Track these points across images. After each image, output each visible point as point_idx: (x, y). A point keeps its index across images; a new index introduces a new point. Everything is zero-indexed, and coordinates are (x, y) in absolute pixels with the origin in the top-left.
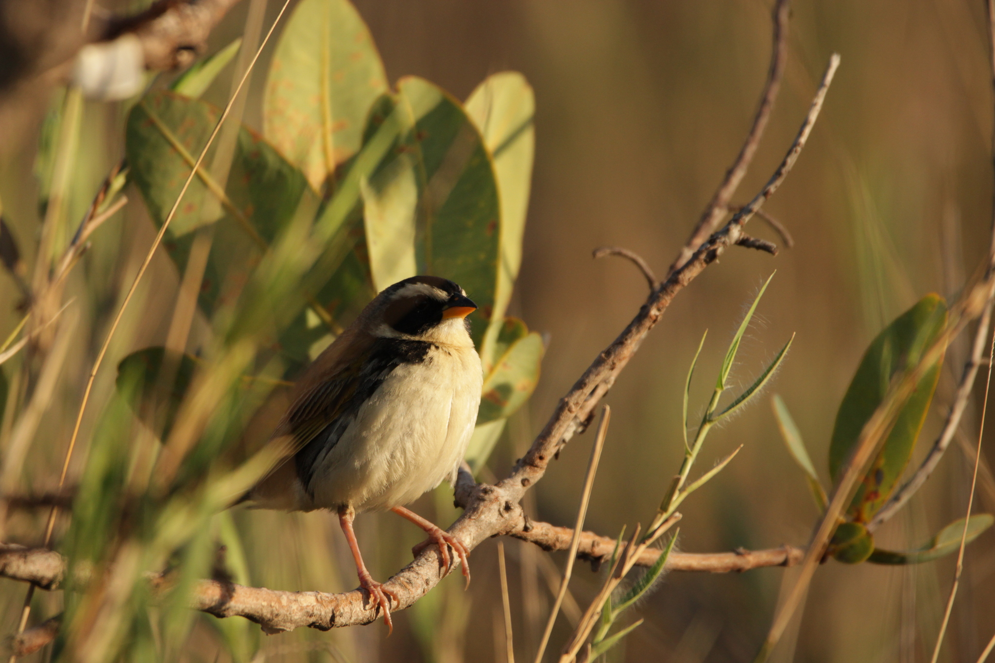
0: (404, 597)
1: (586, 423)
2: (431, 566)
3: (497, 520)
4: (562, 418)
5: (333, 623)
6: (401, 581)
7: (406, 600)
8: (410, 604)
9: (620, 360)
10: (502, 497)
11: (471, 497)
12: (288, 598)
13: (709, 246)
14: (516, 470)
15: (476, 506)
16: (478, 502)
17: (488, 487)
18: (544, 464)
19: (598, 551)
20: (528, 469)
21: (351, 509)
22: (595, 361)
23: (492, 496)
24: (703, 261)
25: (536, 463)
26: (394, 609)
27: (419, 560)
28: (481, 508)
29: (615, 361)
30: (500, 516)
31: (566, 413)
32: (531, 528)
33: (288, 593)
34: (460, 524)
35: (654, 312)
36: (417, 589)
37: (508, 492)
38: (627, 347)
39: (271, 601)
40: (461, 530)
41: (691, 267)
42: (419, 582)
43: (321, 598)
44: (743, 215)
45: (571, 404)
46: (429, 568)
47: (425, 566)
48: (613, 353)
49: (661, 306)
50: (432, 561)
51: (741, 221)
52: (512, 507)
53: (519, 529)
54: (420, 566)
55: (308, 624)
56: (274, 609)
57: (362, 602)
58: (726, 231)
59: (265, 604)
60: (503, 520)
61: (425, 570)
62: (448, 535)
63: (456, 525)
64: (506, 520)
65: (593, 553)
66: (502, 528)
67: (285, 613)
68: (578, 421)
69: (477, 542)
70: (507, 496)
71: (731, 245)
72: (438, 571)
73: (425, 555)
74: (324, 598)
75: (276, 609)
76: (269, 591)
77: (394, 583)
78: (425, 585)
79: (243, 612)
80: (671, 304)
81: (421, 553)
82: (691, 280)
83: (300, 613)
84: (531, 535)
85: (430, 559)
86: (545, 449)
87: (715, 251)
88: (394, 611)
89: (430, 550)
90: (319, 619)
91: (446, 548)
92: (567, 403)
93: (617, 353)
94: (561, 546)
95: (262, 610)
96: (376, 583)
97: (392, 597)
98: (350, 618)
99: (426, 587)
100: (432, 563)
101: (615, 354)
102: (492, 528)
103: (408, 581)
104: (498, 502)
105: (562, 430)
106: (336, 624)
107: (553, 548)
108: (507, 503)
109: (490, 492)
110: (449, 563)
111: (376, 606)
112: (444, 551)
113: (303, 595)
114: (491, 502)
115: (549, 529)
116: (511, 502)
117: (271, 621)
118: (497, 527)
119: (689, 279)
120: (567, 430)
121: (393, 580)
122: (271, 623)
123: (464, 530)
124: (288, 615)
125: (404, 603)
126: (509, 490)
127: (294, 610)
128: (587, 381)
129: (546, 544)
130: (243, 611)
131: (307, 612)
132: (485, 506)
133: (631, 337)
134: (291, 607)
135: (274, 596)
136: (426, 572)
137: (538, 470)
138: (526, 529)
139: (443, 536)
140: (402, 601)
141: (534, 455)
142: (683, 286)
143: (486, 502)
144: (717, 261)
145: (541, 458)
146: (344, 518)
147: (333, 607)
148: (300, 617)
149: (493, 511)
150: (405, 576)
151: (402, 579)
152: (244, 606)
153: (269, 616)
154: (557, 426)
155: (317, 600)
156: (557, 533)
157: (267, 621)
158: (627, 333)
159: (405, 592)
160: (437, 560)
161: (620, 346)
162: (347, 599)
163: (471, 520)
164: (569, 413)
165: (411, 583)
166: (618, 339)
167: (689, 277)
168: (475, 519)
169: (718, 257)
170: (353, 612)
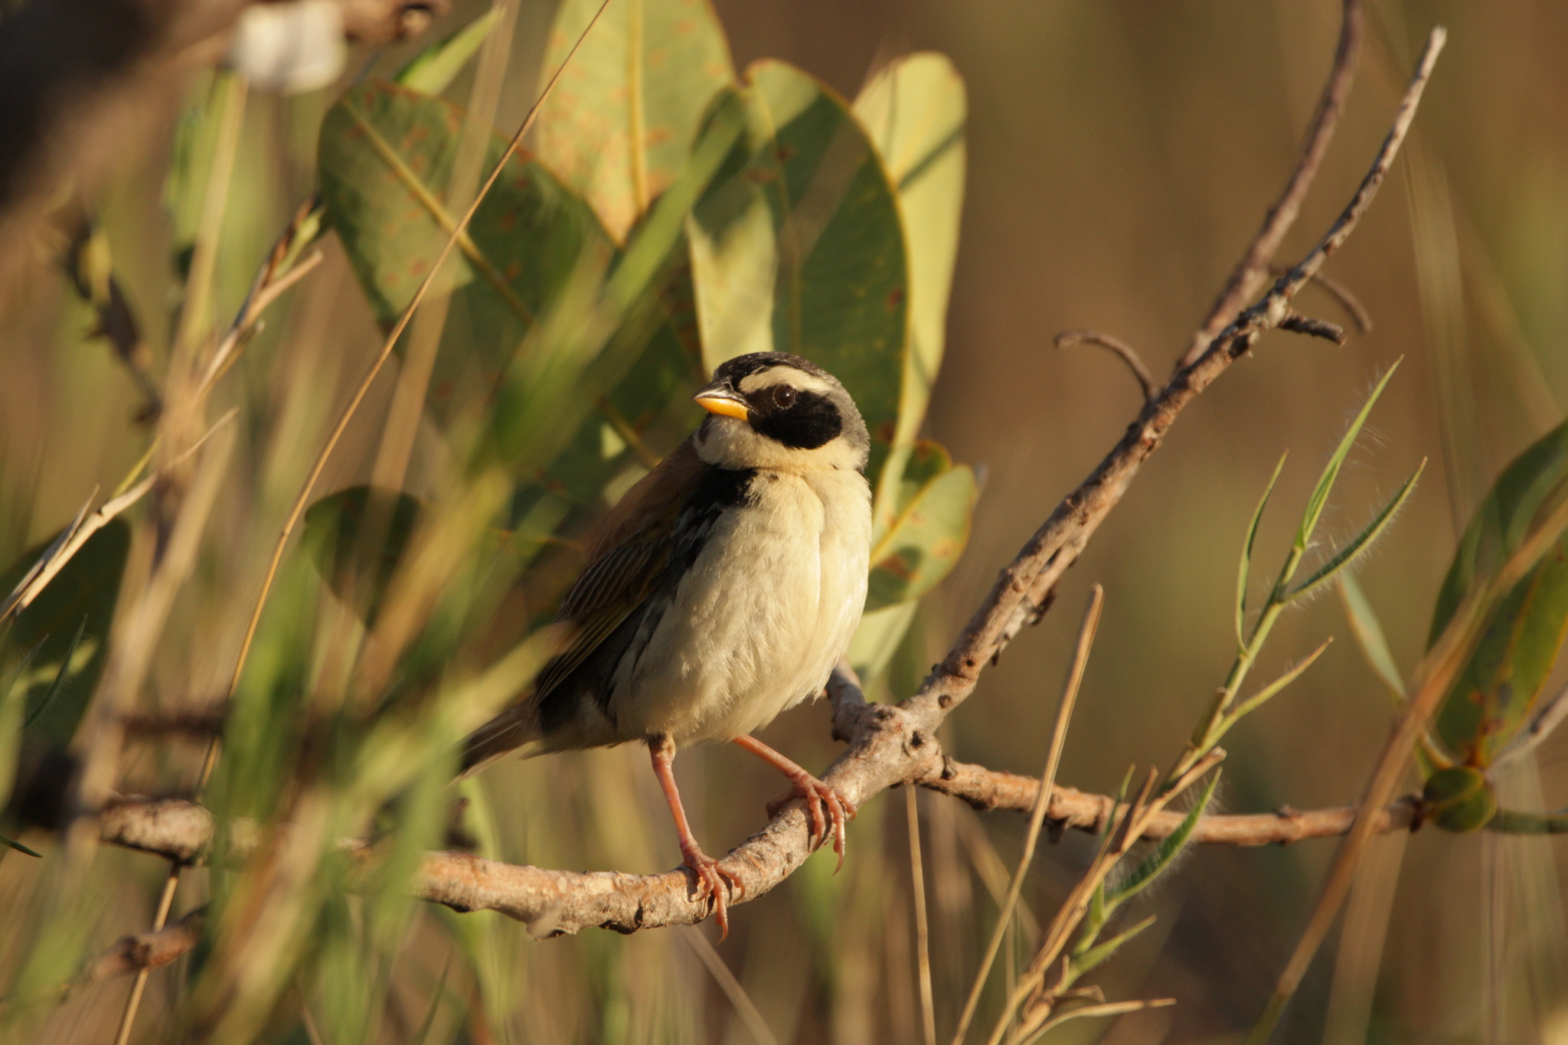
0: (753, 882)
1: (1042, 608)
2: (796, 833)
3: (899, 760)
4: (1004, 600)
5: (639, 922)
6: (747, 856)
7: (755, 887)
8: (762, 893)
9: (1095, 509)
10: (909, 724)
11: (860, 724)
12: (568, 881)
14: (930, 682)
15: (866, 738)
16: (870, 732)
17: (886, 709)
18: (975, 672)
19: (1059, 810)
20: (949, 680)
21: (670, 741)
22: (1056, 510)
23: (892, 723)
24: (1226, 354)
25: (962, 671)
27: (777, 823)
28: (875, 741)
29: (1088, 511)
30: (905, 755)
31: (1010, 593)
32: (953, 773)
33: (569, 874)
34: (841, 767)
35: (1149, 433)
36: (773, 869)
37: (917, 717)
38: (1107, 489)
39: (541, 887)
40: (842, 776)
41: (1208, 363)
42: (777, 857)
43: (621, 881)
44: (1291, 281)
45: (1018, 578)
46: (791, 836)
47: (786, 832)
48: (1084, 498)
49: (1161, 425)
50: (797, 824)
51: (1288, 290)
52: (924, 741)
53: (935, 775)
54: (777, 832)
55: (601, 923)
56: (547, 898)
57: (685, 889)
58: (1264, 306)
59: (532, 890)
60: (909, 761)
61: (786, 838)
62: (823, 784)
63: (835, 768)
64: (915, 760)
65: (1052, 813)
66: (908, 772)
67: (565, 904)
68: (1029, 605)
69: (867, 795)
70: (916, 722)
71: (1271, 329)
72: (806, 840)
73: (786, 815)
74: (625, 882)
75: (550, 899)
76: (540, 871)
77: (736, 860)
78: (785, 863)
79: (499, 904)
80: (1176, 422)
81: (780, 813)
82: (1208, 383)
83: (587, 906)
84: (954, 784)
85: (793, 822)
86: (977, 650)
87: (1245, 338)
89: (795, 808)
90: (618, 916)
91: (818, 804)
92: (1011, 577)
93: (1090, 497)
94: (1001, 802)
95: (527, 900)
96: (708, 859)
98: (667, 914)
99: (787, 866)
100: (797, 827)
101: (1087, 501)
102: (892, 774)
103: (758, 856)
104: (902, 733)
105: (1004, 619)
106: (644, 922)
107: (989, 805)
108: (915, 734)
109: (889, 717)
110: (824, 829)
111: (709, 895)
112: (816, 809)
113: (592, 877)
114: (891, 732)
115: (982, 776)
116: (922, 733)
118: (900, 772)
119: (1205, 382)
120: (1011, 619)
121: (735, 854)
123: (848, 776)
124: (569, 908)
125: (753, 890)
126: (918, 714)
127: (578, 901)
128: (1043, 541)
129: (976, 799)
130: (497, 902)
131: (600, 905)
132: (881, 739)
133: (1112, 473)
134: (574, 897)
135: (546, 878)
136: (786, 842)
137: (965, 683)
138: (946, 775)
141: (958, 658)
142: (1196, 392)
143: (882, 732)
144: (1250, 354)
145: (970, 663)
146: (658, 755)
147: (640, 897)
148: (589, 911)
149: (894, 746)
150: (754, 848)
151: (749, 852)
152: (500, 895)
153: (539, 909)
154: (995, 613)
155: (615, 884)
156: (994, 781)
157: (536, 917)
158: (1106, 467)
159: (754, 873)
160: (806, 824)
161: (1095, 487)
162: (662, 883)
163: (859, 761)
164: (1014, 593)
165: (763, 859)
166: (1091, 476)
167: (1205, 379)
168: (864, 759)
169: (1250, 348)
170: (672, 905)
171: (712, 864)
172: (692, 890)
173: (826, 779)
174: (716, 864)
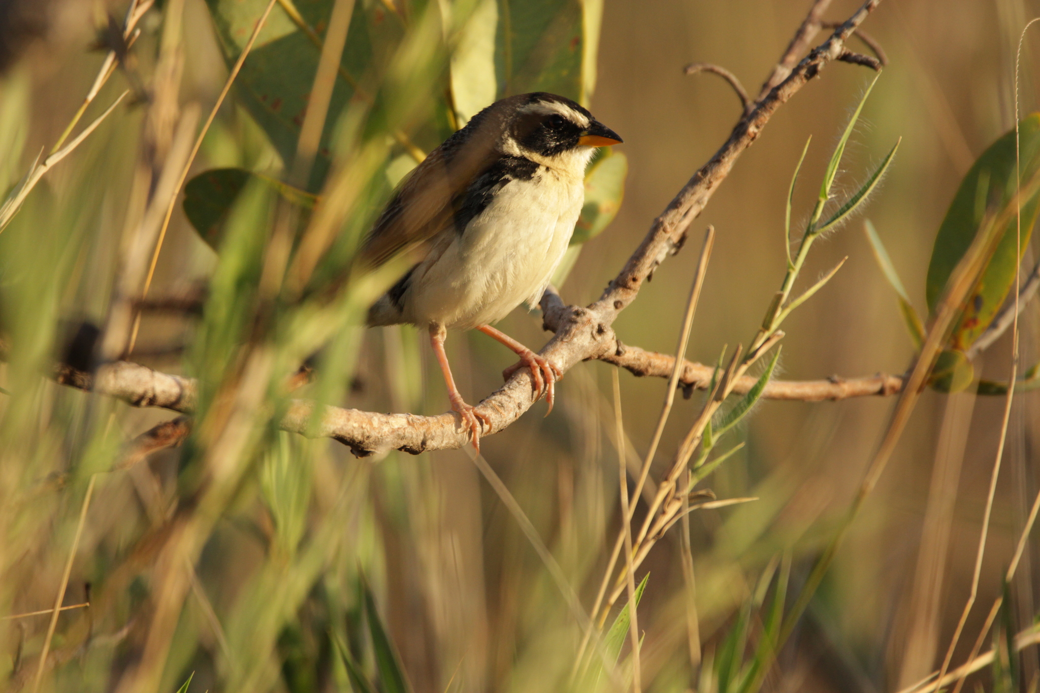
0: (496, 421)
1: (678, 245)
2: (524, 390)
3: (589, 343)
4: (657, 238)
5: (424, 446)
6: (493, 404)
7: (497, 425)
8: (502, 428)
9: (717, 179)
10: (595, 319)
11: (563, 319)
12: (379, 419)
13: (809, 61)
14: (608, 292)
15: (567, 328)
16: (570, 324)
17: (580, 309)
18: (637, 286)
19: (690, 377)
20: (620, 291)
21: (443, 328)
22: (691, 180)
23: (585, 319)
24: (803, 77)
25: (629, 285)
26: (486, 433)
27: (511, 383)
28: (574, 330)
29: (712, 180)
30: (593, 339)
31: (661, 234)
32: (623, 352)
33: (379, 415)
34: (552, 347)
35: (752, 129)
36: (509, 413)
37: (600, 315)
38: (724, 165)
39: (362, 423)
40: (553, 353)
41: (791, 83)
42: (512, 405)
43: (412, 420)
44: (845, 29)
45: (666, 224)
46: (521, 391)
47: (517, 389)
48: (709, 171)
49: (760, 123)
50: (524, 384)
51: (843, 35)
52: (605, 330)
53: (611, 353)
54: (512, 389)
55: (399, 447)
56: (365, 430)
57: (454, 425)
58: (828, 46)
59: (356, 425)
60: (595, 343)
61: (517, 393)
62: (541, 358)
63: (548, 348)
64: (599, 343)
65: (686, 379)
66: (595, 351)
67: (377, 435)
68: (671, 242)
69: (569, 366)
70: (600, 318)
71: (832, 60)
72: (531, 394)
73: (517, 378)
74: (415, 420)
75: (368, 431)
76: (361, 412)
77: (485, 407)
78: (517, 409)
79: (334, 434)
80: (769, 121)
81: (513, 376)
82: (791, 96)
83: (391, 436)
84: (623, 359)
85: (522, 382)
86: (639, 271)
87: (816, 66)
88: (485, 435)
89: (522, 373)
90: (410, 442)
91: (538, 371)
92: (662, 223)
93: (714, 171)
94: (653, 371)
95: (353, 431)
96: (468, 406)
97: (484, 420)
98: (442, 442)
99: (518, 411)
100: (524, 386)
101: (711, 173)
102: (585, 352)
103: (500, 404)
104: (591, 325)
105: (657, 250)
106: (427, 447)
107: (645, 373)
108: (599, 326)
109: (582, 315)
110: (542, 387)
111: (469, 430)
112: (537, 374)
113: (394, 417)
114: (584, 324)
115: (641, 354)
116: (604, 325)
117: (362, 444)
118: (589, 351)
119: (789, 95)
120: (660, 251)
121: (484, 403)
122: (362, 445)
123: (557, 353)
124: (380, 437)
125: (496, 426)
126: (601, 313)
127: (385, 432)
128: (683, 200)
129: (638, 369)
130: (334, 432)
131: (399, 435)
132: (577, 329)
133: (728, 155)
134: (383, 429)
135: (365, 417)
136: (518, 396)
137: (631, 293)
138: (618, 353)
139: (535, 359)
140: (494, 425)
141: (627, 276)
142: (783, 102)
143: (578, 325)
144: (818, 77)
145: (634, 280)
146: (435, 337)
147: (424, 430)
148: (392, 439)
149: (586, 334)
150: (497, 399)
151: (493, 402)
152: (335, 427)
153: (360, 438)
154: (651, 246)
155: (408, 422)
156: (649, 357)
157: (358, 443)
158: (724, 150)
159: (497, 415)
160: (530, 384)
161: (717, 164)
162: (438, 421)
163: (564, 343)
164: (663, 233)
165: (503, 406)
166: (714, 157)
167: (789, 93)
168: (567, 342)
169: (819, 73)
170: (445, 435)
171: (470, 409)
172: (458, 426)
173: (542, 355)
174: (473, 409)
